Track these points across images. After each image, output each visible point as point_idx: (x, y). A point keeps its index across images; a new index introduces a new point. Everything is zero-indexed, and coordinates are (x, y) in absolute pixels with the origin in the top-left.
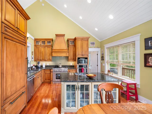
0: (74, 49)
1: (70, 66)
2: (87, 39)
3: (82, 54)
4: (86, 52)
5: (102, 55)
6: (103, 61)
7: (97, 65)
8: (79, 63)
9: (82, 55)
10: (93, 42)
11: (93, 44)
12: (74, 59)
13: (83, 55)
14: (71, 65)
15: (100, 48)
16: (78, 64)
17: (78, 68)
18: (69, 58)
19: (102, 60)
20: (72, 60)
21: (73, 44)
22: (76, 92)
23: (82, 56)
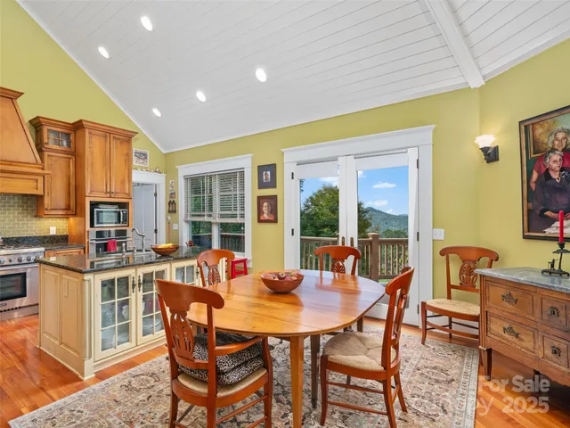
0: (69, 166)
1: (44, 237)
2: (127, 137)
3: (108, 190)
4: (123, 182)
5: (171, 197)
6: (173, 215)
7: (156, 231)
8: (98, 223)
9: (106, 192)
10: (143, 151)
11: (143, 156)
12: (68, 208)
13: (110, 193)
14: (53, 231)
15: (164, 175)
16: (92, 225)
17: (94, 242)
18: (47, 201)
19: (169, 212)
20: (61, 212)
21: (65, 143)
22: (132, 297)
23: (108, 195)
